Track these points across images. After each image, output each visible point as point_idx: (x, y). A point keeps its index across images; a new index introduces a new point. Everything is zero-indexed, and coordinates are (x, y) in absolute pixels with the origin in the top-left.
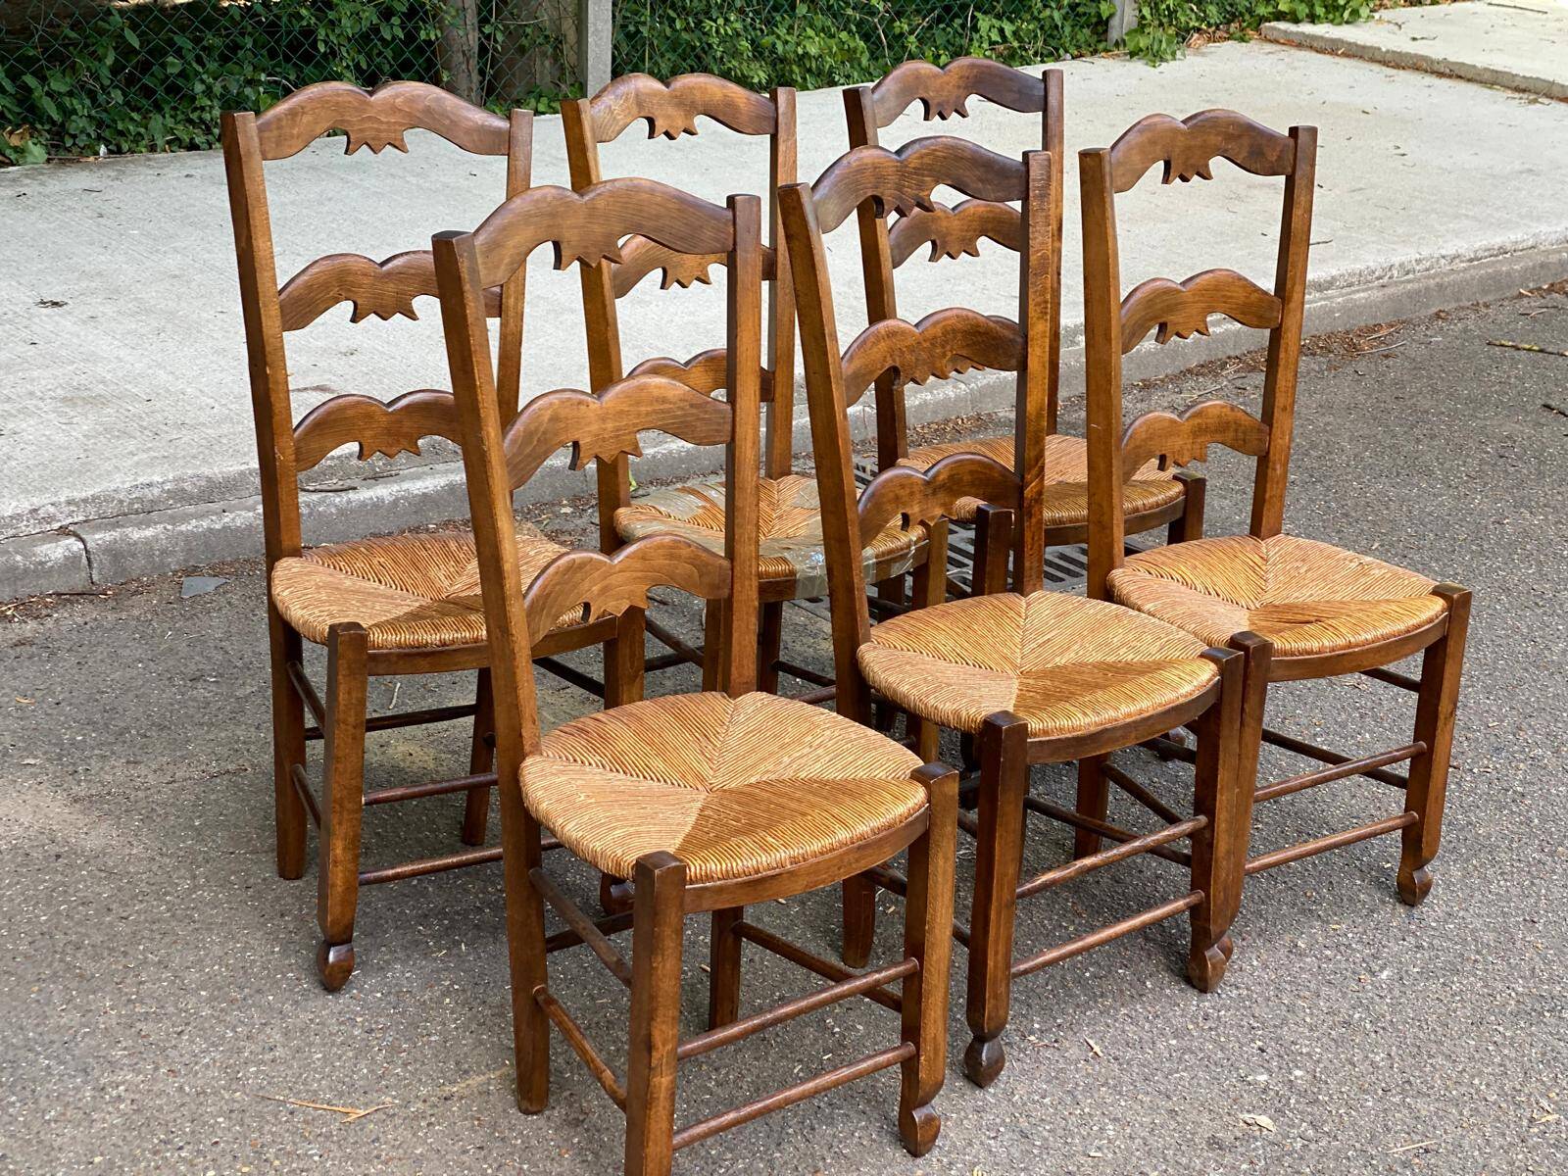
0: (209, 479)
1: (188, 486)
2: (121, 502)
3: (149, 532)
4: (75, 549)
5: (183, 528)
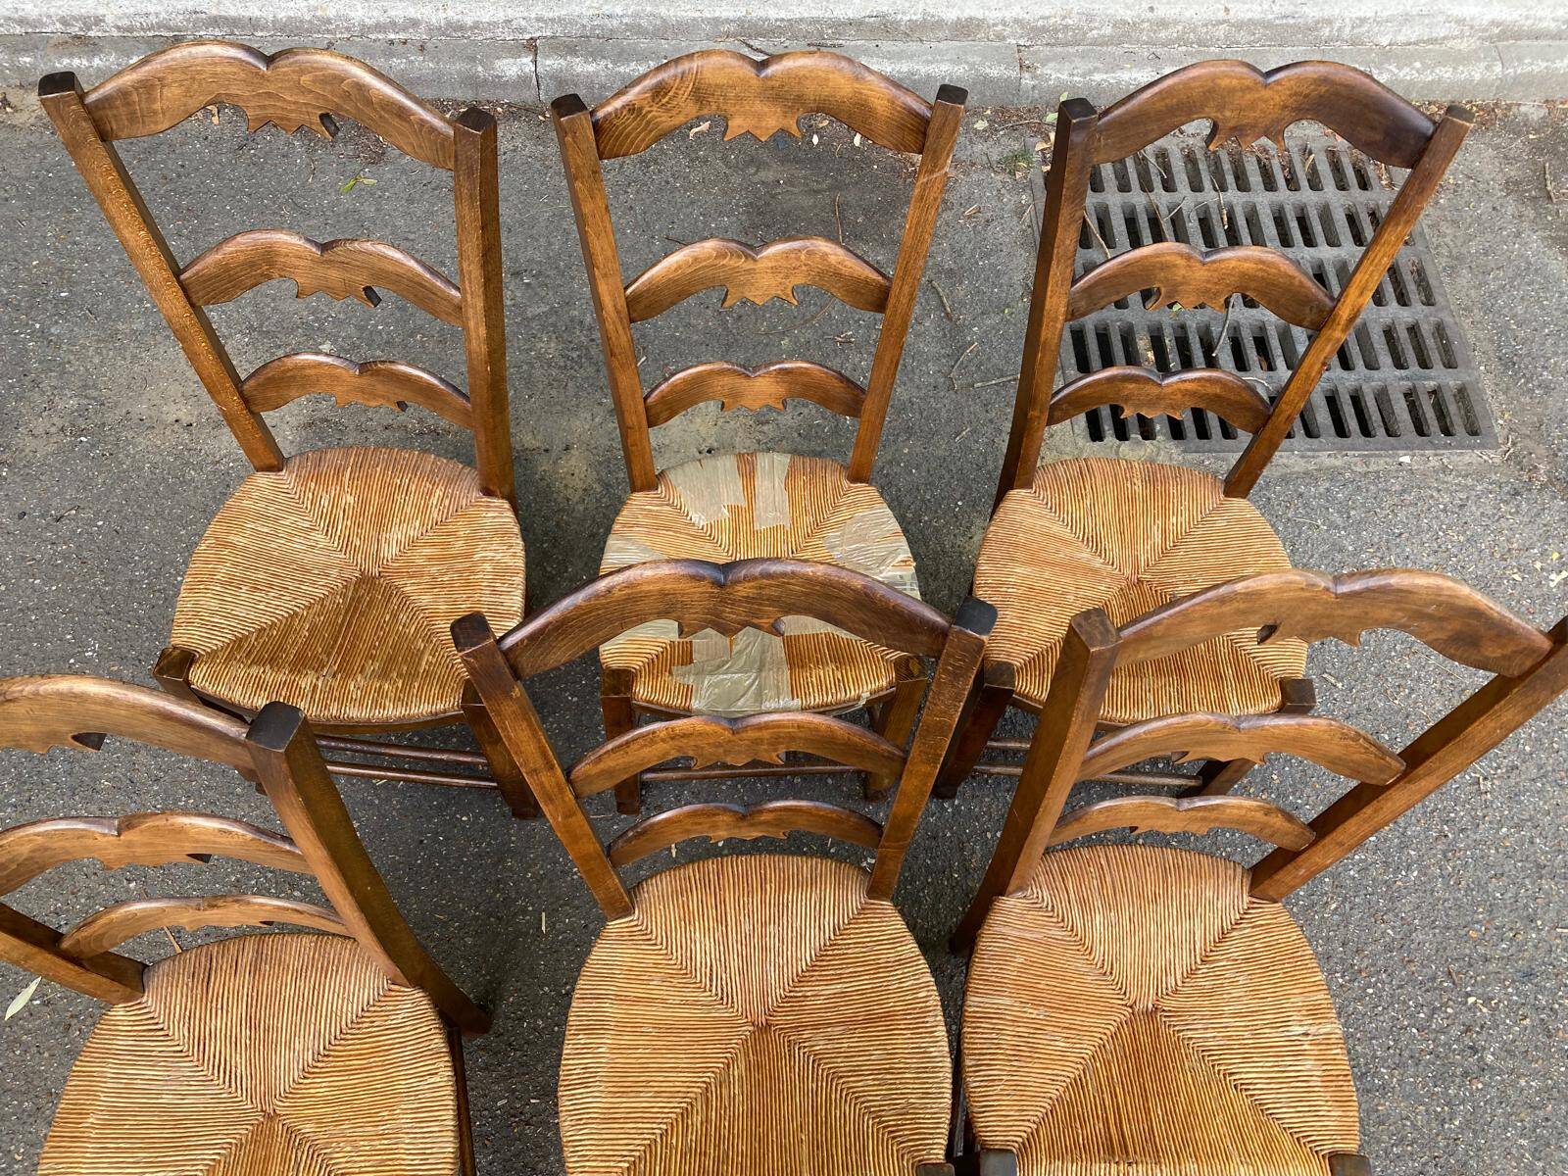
0: (664, 21)
1: (644, 23)
2: (584, 26)
3: (591, 68)
4: (527, 70)
5: (622, 69)
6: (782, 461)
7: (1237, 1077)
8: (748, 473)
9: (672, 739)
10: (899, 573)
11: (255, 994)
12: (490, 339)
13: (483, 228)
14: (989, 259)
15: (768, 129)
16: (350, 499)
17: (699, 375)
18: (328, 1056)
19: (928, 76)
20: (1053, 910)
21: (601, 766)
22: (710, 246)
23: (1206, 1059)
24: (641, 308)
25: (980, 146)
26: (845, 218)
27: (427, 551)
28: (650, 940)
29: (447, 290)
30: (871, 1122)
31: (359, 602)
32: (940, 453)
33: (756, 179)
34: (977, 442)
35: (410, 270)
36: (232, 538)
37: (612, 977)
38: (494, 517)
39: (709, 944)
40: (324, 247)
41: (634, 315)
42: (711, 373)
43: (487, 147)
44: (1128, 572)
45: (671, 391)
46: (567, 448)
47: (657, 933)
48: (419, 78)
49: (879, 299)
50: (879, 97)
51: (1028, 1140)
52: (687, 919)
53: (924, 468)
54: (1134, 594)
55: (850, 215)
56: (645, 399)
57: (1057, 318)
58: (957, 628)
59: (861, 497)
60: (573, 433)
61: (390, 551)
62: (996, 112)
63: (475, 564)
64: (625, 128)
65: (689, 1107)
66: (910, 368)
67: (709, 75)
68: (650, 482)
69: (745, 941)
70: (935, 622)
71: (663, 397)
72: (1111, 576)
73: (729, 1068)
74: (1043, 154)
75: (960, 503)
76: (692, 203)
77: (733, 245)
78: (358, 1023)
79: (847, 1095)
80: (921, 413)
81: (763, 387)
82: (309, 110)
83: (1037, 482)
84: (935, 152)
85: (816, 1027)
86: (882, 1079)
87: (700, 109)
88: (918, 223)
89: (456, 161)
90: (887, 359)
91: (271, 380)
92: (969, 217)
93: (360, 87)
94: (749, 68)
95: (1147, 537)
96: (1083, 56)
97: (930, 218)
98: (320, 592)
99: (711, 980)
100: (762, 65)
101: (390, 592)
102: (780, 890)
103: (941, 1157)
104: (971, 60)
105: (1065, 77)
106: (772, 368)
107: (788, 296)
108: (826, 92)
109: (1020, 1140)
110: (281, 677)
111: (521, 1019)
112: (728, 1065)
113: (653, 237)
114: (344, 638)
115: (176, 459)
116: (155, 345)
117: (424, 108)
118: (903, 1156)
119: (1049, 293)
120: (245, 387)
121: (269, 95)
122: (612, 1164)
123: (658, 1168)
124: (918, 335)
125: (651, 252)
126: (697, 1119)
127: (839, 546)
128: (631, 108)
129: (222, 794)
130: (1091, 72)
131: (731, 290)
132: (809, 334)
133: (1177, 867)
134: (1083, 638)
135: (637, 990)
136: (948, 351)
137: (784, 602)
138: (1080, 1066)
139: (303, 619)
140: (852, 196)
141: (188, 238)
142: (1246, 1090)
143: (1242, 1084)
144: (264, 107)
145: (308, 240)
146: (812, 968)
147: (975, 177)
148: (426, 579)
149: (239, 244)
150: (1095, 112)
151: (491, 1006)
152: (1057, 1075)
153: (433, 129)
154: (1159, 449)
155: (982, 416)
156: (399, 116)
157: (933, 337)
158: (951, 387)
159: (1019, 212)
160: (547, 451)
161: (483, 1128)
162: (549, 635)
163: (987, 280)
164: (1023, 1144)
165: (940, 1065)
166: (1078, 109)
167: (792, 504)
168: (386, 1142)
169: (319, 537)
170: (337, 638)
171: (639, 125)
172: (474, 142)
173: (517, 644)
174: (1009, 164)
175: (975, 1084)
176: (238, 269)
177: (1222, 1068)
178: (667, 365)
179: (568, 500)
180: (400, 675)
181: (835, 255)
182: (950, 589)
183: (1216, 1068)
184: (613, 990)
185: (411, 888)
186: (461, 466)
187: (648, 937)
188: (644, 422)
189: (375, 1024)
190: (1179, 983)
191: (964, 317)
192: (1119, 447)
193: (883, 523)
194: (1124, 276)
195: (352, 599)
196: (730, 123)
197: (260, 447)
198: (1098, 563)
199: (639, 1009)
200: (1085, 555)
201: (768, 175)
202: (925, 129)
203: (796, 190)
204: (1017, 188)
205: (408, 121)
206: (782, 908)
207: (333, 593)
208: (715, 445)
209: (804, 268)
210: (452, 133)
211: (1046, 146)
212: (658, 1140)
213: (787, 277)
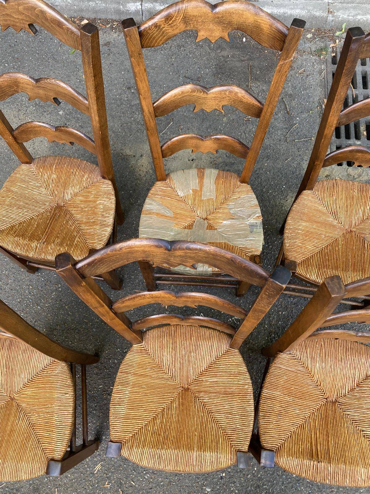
4: (138, 8)
6: (215, 172)
7: (365, 432)
8: (201, 177)
9: (152, 298)
10: (255, 221)
11: (8, 357)
12: (100, 121)
13: (94, 77)
14: (306, 91)
15: (215, 37)
16: (55, 176)
17: (183, 138)
18: (32, 381)
19: (291, 15)
20: (300, 360)
21: (124, 304)
22: (188, 87)
23: (354, 423)
24: (159, 112)
25: (308, 44)
26: (252, 71)
27: (81, 198)
28: (148, 353)
29: (84, 101)
30: (222, 431)
31: (55, 215)
32: (279, 166)
33: (220, 55)
34: (294, 163)
35: (69, 92)
36: (12, 188)
37: (132, 366)
38: (105, 187)
39: (169, 357)
40: (37, 81)
41: (157, 114)
42: (188, 138)
43: (94, 42)
44: (347, 227)
45: (172, 145)
46: (141, 156)
47: (151, 351)
48: (99, 10)
49: (258, 113)
50: (265, 23)
51: (280, 446)
52: (162, 347)
53: (272, 171)
54: (348, 236)
55: (254, 70)
56: (161, 147)
57: (332, 125)
58: (272, 280)
59: (244, 189)
60: (144, 150)
61: (68, 197)
62: (316, 30)
63: (97, 205)
64: (153, 35)
65: (156, 416)
66: (271, 132)
67: (190, 11)
68: (164, 178)
69: (183, 357)
70: (262, 275)
71: (169, 147)
72: (340, 228)
73: (172, 403)
74: (333, 48)
75: (284, 186)
76: (195, 63)
77: (199, 87)
78: (43, 371)
79: (214, 420)
80: (273, 150)
81: (209, 145)
82: (24, 22)
83: (315, 188)
84: (288, 50)
85: (205, 392)
86: (227, 416)
87: (186, 27)
88: (277, 82)
89: (82, 47)
90: (259, 137)
91: (23, 131)
92: (300, 73)
93: (42, 12)
94: (208, 8)
95: (357, 213)
96: (354, 8)
97: (283, 80)
98: (42, 211)
99: (169, 370)
100: (214, 7)
101: (67, 212)
102: (197, 339)
103: (247, 449)
104: (309, 8)
105: (345, 17)
106: (213, 137)
107: (220, 109)
108: (241, 20)
109: (277, 446)
110: (25, 242)
111: (109, 359)
112: (172, 402)
113: (180, 76)
114: (49, 229)
115: (8, 151)
116: (4, 109)
117: (69, 23)
118: (232, 446)
119: (330, 115)
120: (14, 133)
121: (7, 15)
122: (126, 434)
123: (142, 438)
124: (275, 119)
125: (178, 81)
126: (158, 421)
127: (233, 208)
128: (156, 26)
129: (17, 271)
130: (357, 15)
131: (197, 106)
132: (234, 117)
133: (351, 348)
134: (329, 290)
135: (141, 372)
136: (286, 126)
137: (196, 259)
138: (304, 420)
139: (35, 220)
140: (256, 63)
141: (17, 69)
142: (368, 438)
143: (367, 435)
144: (6, 20)
145: (31, 77)
146: (206, 370)
147: (305, 57)
148: (79, 209)
149: (5, 78)
150: (364, 34)
151: (100, 353)
152: (294, 423)
153: (72, 32)
154: (363, 171)
155: (297, 153)
156: (58, 26)
157: (281, 120)
158: (286, 141)
159: (320, 72)
160: (134, 156)
161: (94, 394)
162: (96, 263)
163: (304, 99)
164: (278, 448)
165: (250, 414)
166: (356, 32)
167: (217, 190)
168: (49, 415)
169: (43, 190)
170: (46, 228)
171: (159, 33)
172: (88, 39)
173: (82, 266)
174: (319, 52)
175: (262, 423)
176: (5, 88)
177: (360, 428)
178: (180, 126)
179: (140, 175)
180: (67, 245)
181: (241, 93)
182: (277, 219)
183: (357, 428)
184: (133, 371)
185: (76, 309)
186: (95, 166)
187: (147, 352)
188: (161, 156)
189: (48, 373)
190: (347, 393)
191: (294, 113)
192: (348, 169)
193: (252, 201)
194: (364, 109)
195: (53, 214)
196: (199, 34)
197: (22, 155)
198: (335, 223)
199: (141, 379)
200: (331, 219)
201: (225, 53)
202: (285, 40)
203: (235, 60)
204: (320, 62)
205: (63, 28)
206: (197, 347)
207: (47, 211)
208: (195, 158)
209: (227, 98)
210: (80, 34)
211: (334, 45)
212: (144, 427)
213: (220, 102)
